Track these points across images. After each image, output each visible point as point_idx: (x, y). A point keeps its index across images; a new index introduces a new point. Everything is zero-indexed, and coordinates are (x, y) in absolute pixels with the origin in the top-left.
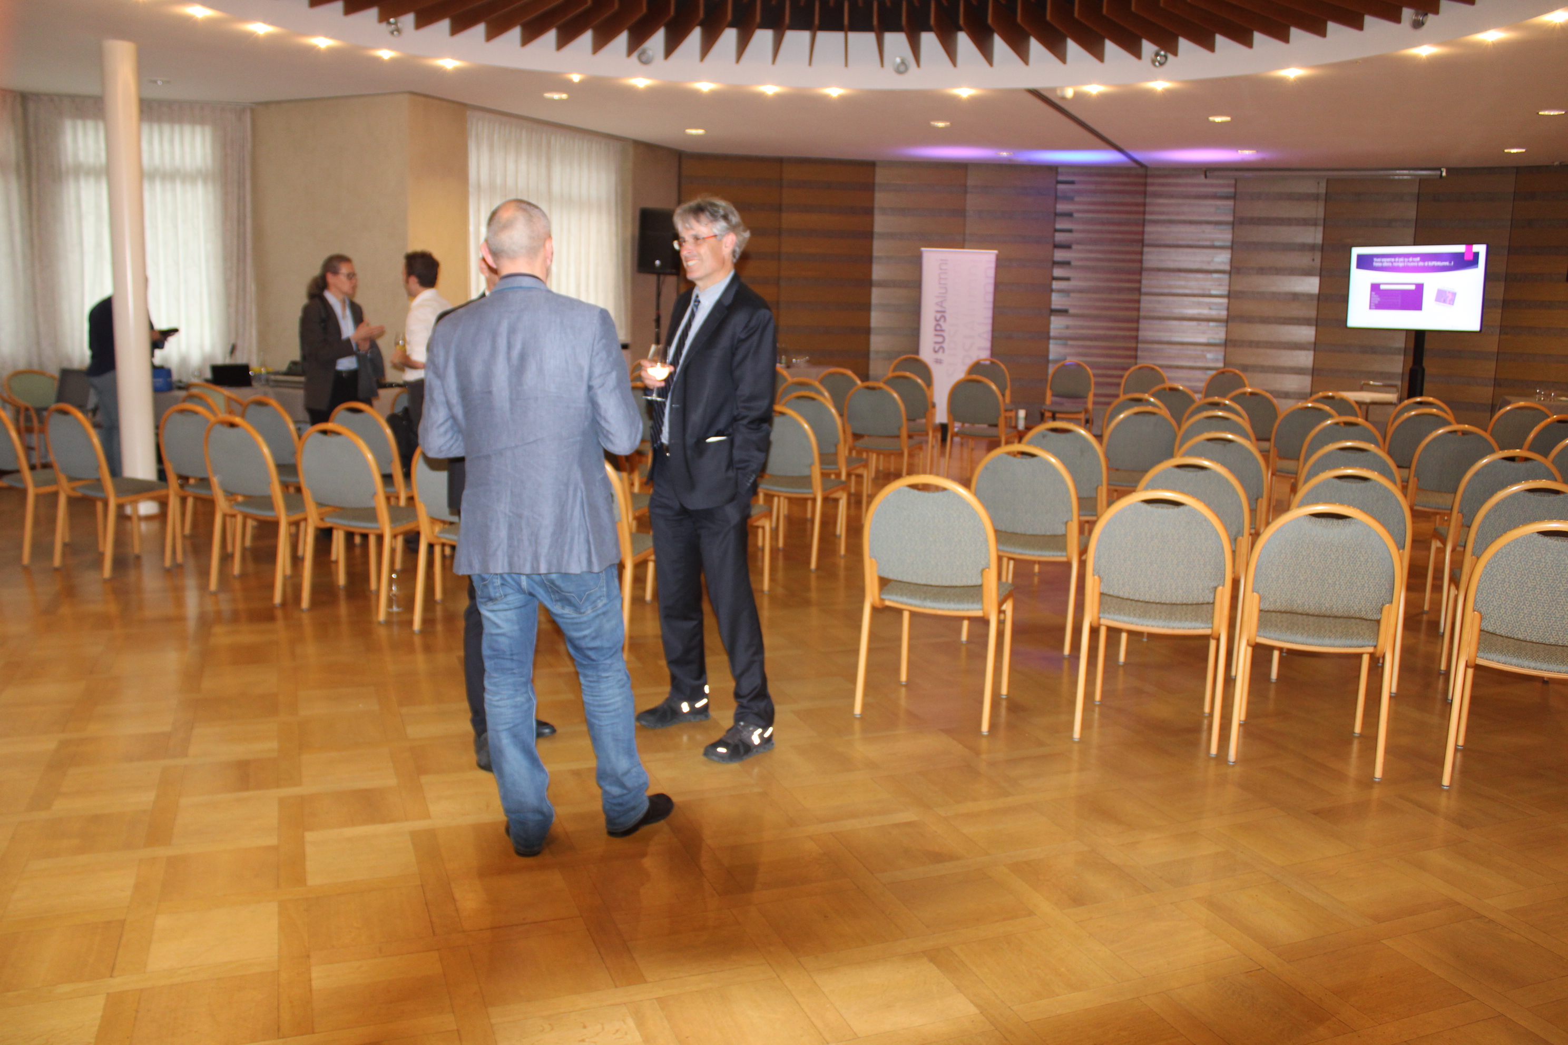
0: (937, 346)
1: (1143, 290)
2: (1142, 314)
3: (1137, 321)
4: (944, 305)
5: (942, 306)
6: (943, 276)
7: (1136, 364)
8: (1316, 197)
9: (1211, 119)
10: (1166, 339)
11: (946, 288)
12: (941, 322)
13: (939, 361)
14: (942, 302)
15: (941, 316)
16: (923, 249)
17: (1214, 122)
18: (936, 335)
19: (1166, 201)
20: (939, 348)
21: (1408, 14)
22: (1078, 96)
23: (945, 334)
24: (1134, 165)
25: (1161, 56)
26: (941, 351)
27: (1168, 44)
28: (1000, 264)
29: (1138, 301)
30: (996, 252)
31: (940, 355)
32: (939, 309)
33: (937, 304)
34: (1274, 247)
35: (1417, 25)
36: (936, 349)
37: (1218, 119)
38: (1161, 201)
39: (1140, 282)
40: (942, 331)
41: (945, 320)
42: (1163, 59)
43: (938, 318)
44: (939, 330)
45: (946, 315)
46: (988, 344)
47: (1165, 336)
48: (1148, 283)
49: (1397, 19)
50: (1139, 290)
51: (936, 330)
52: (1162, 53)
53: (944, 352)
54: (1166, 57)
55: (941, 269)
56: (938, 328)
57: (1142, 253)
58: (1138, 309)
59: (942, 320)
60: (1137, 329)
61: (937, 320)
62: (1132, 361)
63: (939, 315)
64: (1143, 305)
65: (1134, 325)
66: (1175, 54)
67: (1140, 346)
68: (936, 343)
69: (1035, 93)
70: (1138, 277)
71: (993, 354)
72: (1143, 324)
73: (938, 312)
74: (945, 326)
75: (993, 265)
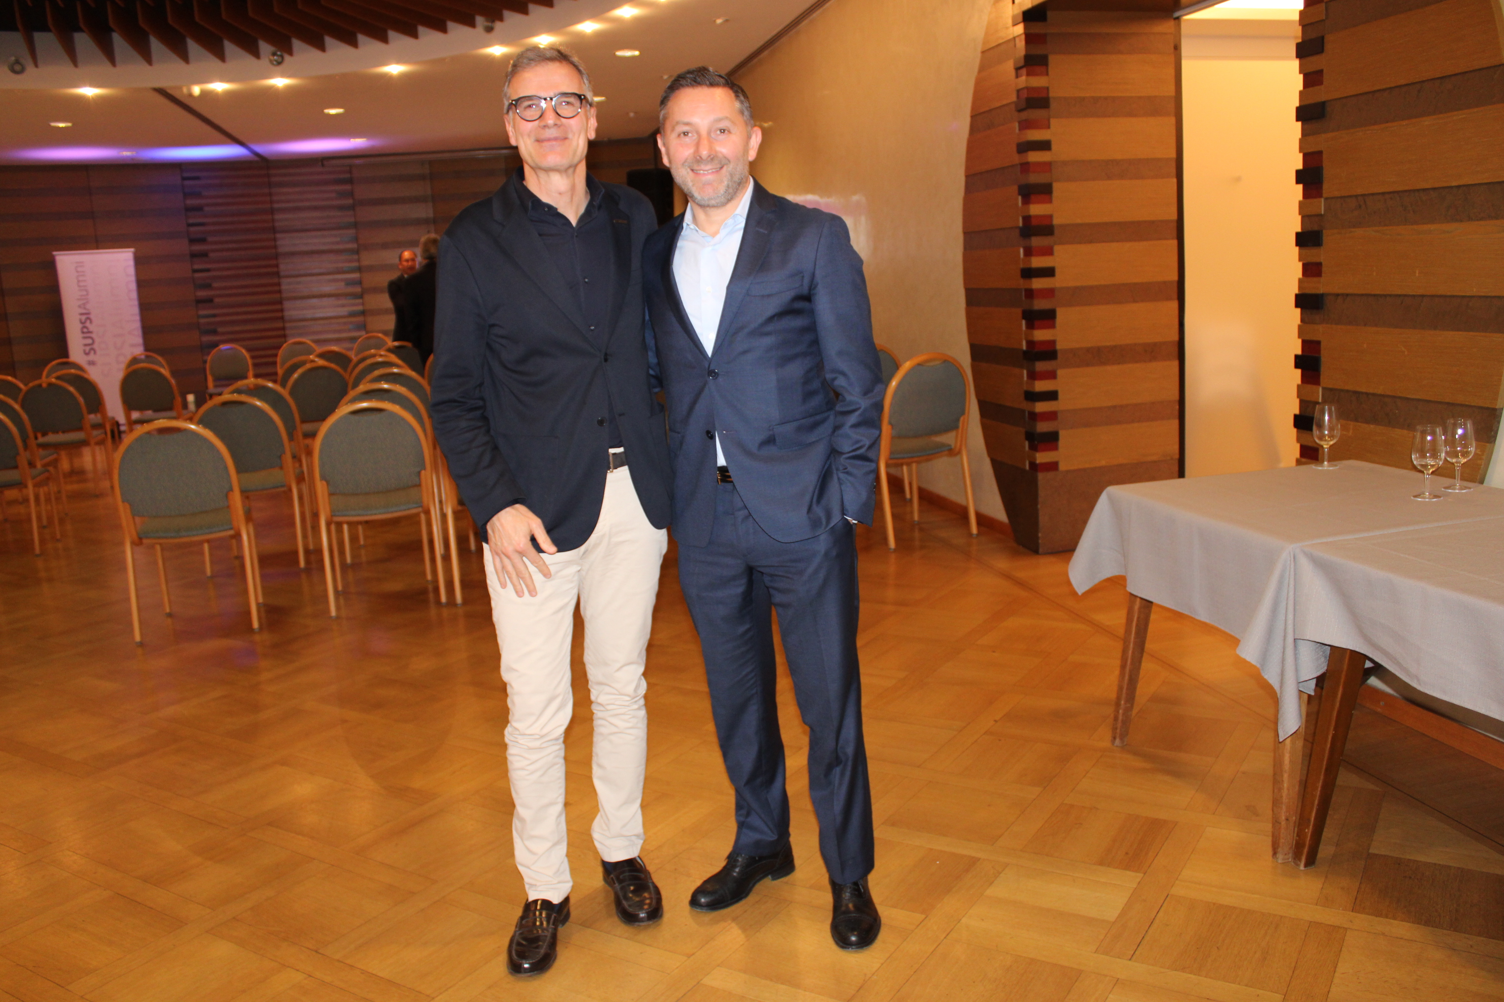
0: (88, 349)
1: (282, 274)
2: (284, 295)
3: (280, 302)
4: (88, 306)
5: (85, 308)
6: (81, 278)
7: (286, 342)
8: (422, 177)
9: (326, 111)
10: (309, 316)
11: (86, 291)
12: (88, 324)
13: (92, 363)
14: (84, 304)
15: (86, 318)
16: (55, 253)
17: (329, 115)
18: (85, 338)
19: (290, 190)
20: (90, 349)
21: (480, 20)
22: (205, 94)
23: (94, 335)
24: (256, 158)
25: (278, 56)
26: (92, 352)
27: (283, 47)
28: (139, 261)
29: (279, 284)
30: (132, 250)
31: (92, 357)
32: (84, 311)
33: (80, 306)
34: (392, 223)
35: (489, 30)
36: (87, 351)
37: (333, 111)
38: (285, 190)
39: (277, 266)
40: (89, 332)
41: (91, 322)
42: (280, 60)
43: (83, 321)
44: (86, 332)
45: (92, 316)
46: (140, 340)
47: (309, 314)
48: (285, 266)
49: (472, 24)
50: (277, 274)
51: (83, 333)
52: (279, 53)
53: (95, 353)
54: (282, 57)
55: (77, 272)
56: (85, 330)
57: (275, 240)
58: (280, 292)
59: (88, 321)
60: (282, 310)
61: (81, 322)
62: (283, 340)
63: (83, 318)
64: (284, 287)
65: (278, 307)
66: (290, 53)
67: (288, 325)
68: (86, 345)
69: (161, 92)
70: (275, 262)
71: (147, 348)
72: (287, 305)
73: (82, 314)
74: (91, 327)
75: (131, 263)
